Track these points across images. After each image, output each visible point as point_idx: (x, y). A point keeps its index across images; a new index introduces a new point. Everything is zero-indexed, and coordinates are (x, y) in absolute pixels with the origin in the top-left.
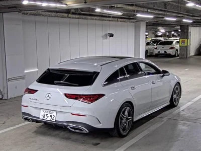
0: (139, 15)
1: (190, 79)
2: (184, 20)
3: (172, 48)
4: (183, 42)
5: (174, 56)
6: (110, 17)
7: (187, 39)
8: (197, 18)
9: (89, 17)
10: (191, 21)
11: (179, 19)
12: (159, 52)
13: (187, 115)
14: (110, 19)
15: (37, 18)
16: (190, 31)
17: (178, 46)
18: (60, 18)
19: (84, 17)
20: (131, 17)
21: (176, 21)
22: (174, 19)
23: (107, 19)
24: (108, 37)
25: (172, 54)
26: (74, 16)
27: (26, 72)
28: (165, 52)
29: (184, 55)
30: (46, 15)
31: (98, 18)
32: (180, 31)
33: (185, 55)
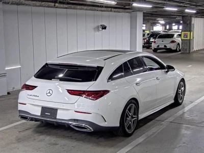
0: (135, 5)
1: (193, 77)
2: (187, 11)
3: (173, 42)
4: (186, 36)
5: (175, 51)
6: (102, 7)
7: (190, 31)
8: (201, 8)
9: (79, 7)
10: (195, 12)
11: (181, 9)
12: (158, 46)
13: (191, 118)
14: (103, 9)
15: (20, 8)
16: (193, 22)
17: (180, 39)
18: (46, 8)
19: (73, 6)
20: (127, 7)
21: (177, 11)
22: (175, 9)
23: (99, 9)
24: (101, 29)
25: (173, 49)
26: (62, 5)
27: (6, 69)
28: (165, 46)
29: (186, 50)
30: (30, 5)
31: (89, 8)
32: (181, 22)
33: (188, 50)
